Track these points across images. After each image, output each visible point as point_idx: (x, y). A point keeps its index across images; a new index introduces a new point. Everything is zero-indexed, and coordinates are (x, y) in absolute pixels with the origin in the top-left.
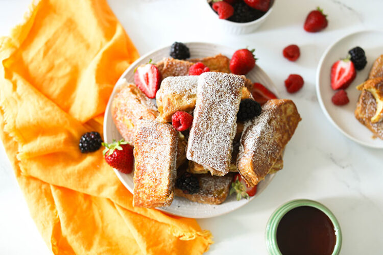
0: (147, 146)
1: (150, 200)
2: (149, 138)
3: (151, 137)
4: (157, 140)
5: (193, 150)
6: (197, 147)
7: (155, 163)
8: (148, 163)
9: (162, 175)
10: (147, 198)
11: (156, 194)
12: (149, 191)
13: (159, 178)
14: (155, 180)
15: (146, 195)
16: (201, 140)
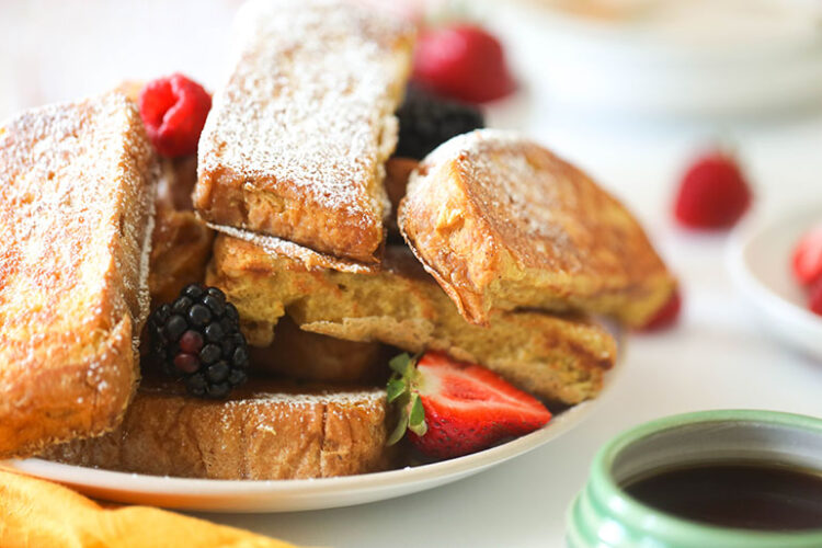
0: (30, 176)
1: (23, 363)
2: (41, 146)
3: (49, 139)
4: (72, 139)
5: (222, 138)
6: (239, 128)
7: (59, 216)
8: (26, 238)
9: (85, 250)
10: (12, 361)
11: (54, 329)
12: (26, 327)
13: (70, 265)
14: (53, 277)
15: (9, 350)
16: (255, 117)
